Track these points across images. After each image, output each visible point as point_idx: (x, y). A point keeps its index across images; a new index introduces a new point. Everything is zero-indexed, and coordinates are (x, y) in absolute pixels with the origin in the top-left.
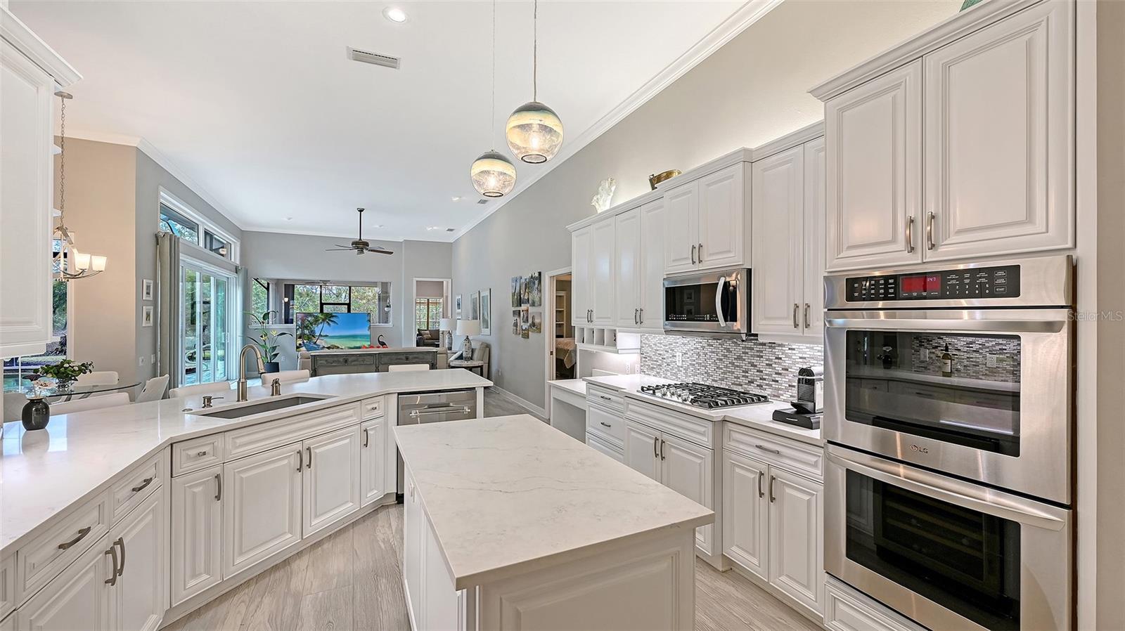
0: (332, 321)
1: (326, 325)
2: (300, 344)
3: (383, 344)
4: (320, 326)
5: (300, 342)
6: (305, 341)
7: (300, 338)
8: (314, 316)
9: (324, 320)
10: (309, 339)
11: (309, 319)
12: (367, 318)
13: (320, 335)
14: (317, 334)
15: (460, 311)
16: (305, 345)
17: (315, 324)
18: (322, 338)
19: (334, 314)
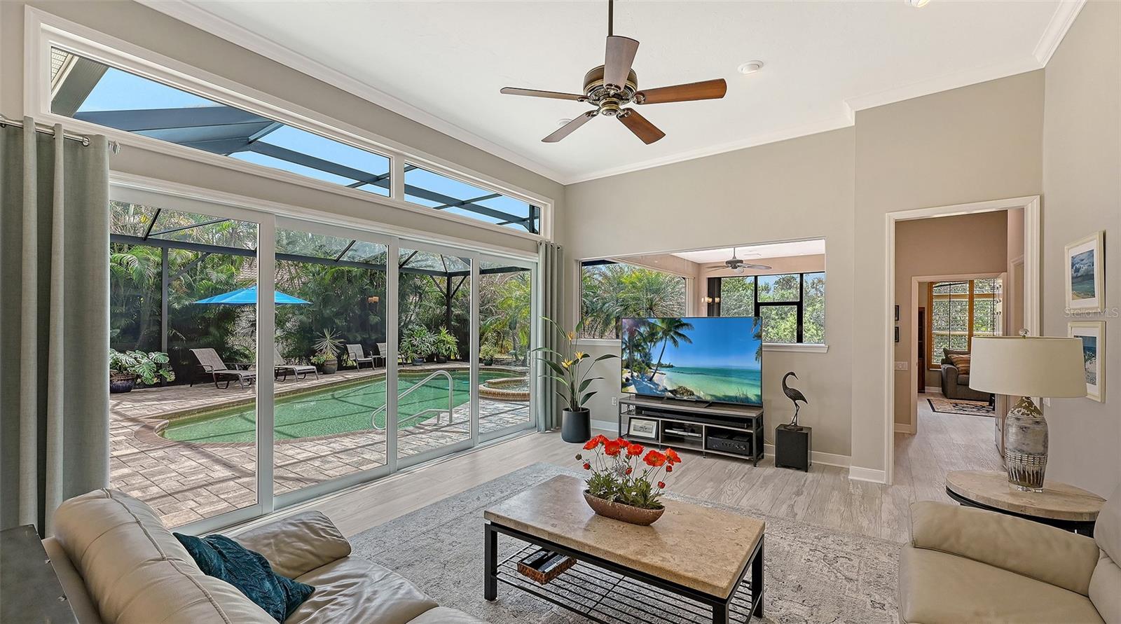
0: (680, 335)
1: (669, 343)
2: (627, 379)
3: (796, 396)
4: (660, 344)
5: (627, 374)
6: (635, 374)
7: (627, 367)
8: (649, 324)
9: (666, 333)
10: (641, 370)
11: (642, 330)
12: (754, 331)
13: (660, 365)
14: (655, 362)
15: (1093, 303)
16: (635, 382)
17: (651, 341)
18: (663, 371)
19: (684, 321)
